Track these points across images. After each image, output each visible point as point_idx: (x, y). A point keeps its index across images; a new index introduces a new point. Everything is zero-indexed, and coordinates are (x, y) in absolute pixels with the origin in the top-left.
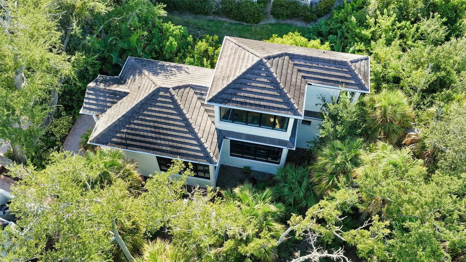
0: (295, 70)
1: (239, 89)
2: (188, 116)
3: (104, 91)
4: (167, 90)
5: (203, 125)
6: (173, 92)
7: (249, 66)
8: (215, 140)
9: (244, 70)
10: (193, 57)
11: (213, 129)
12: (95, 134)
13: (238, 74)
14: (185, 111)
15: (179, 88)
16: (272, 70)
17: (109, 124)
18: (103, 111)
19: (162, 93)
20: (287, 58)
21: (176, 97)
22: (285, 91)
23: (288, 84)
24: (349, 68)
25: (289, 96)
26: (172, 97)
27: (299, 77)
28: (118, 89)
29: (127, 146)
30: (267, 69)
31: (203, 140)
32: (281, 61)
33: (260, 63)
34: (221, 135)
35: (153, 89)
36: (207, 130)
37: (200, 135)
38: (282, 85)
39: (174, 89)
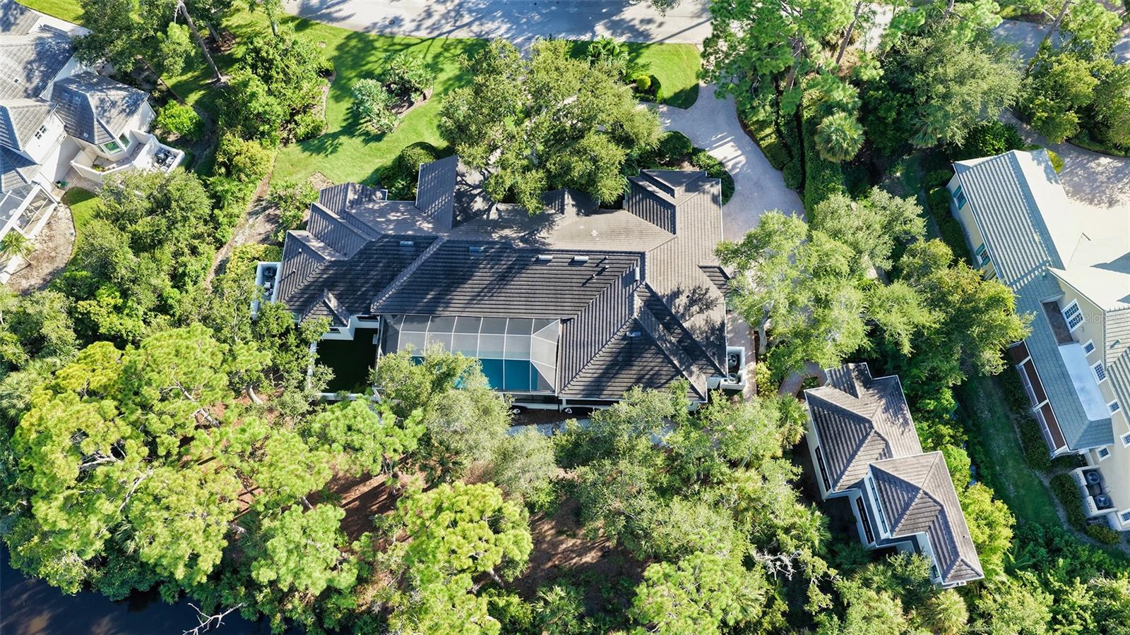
0: (931, 518)
1: (890, 483)
2: (859, 453)
3: (850, 379)
4: (871, 427)
5: (860, 467)
6: (872, 433)
7: (912, 482)
8: (853, 482)
9: (906, 479)
10: (930, 427)
11: (861, 477)
12: (813, 392)
13: (901, 477)
14: (862, 449)
15: (879, 435)
16: (916, 500)
17: (825, 398)
18: (835, 386)
19: (867, 425)
20: (939, 508)
21: (869, 437)
22: (905, 517)
23: (913, 517)
24: (956, 560)
25: (903, 521)
26: (868, 434)
27: (927, 524)
28: (857, 388)
29: (816, 420)
30: (915, 496)
31: (846, 473)
32: (932, 504)
33: (917, 489)
34: (860, 485)
35: (867, 416)
36: (858, 472)
37: (849, 469)
38: (908, 512)
39: (876, 432)
